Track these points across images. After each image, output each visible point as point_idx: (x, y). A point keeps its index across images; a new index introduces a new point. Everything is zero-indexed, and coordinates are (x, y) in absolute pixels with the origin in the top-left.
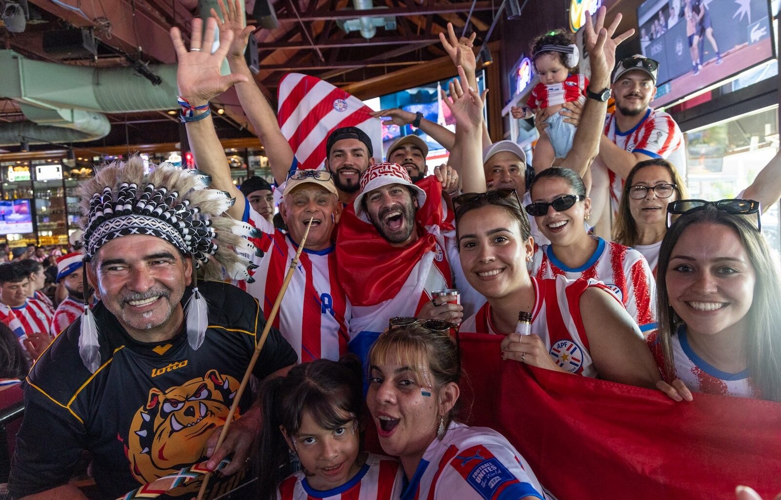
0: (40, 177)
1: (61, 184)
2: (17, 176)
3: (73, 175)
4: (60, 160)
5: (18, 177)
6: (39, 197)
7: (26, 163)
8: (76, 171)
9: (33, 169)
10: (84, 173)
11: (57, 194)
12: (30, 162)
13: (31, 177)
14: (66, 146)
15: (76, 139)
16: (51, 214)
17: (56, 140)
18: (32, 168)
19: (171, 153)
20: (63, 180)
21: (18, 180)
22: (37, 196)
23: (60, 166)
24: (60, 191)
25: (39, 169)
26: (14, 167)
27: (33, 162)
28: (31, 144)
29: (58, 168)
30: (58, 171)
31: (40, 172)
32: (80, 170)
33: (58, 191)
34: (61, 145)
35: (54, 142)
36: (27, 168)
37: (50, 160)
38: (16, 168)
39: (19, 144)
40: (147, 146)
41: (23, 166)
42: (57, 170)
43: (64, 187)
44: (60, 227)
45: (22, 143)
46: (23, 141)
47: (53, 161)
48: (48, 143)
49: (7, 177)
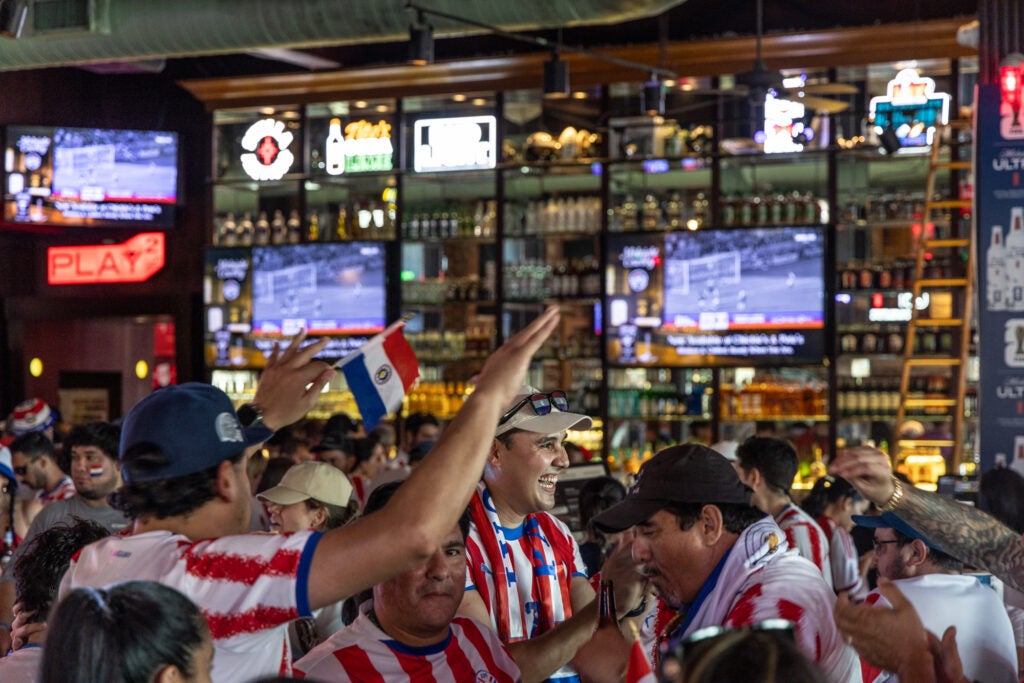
0: (425, 160)
1: (490, 189)
2: (351, 155)
3: (533, 154)
4: (495, 96)
5: (354, 160)
6: (414, 234)
7: (382, 109)
8: (543, 139)
9: (404, 129)
10: (571, 145)
11: (472, 227)
12: (399, 104)
13: (396, 160)
14: (542, 41)
15: (583, 15)
16: (448, 301)
17: (514, 21)
18: (401, 126)
19: (900, 65)
20: (499, 172)
21: (356, 168)
22: (409, 229)
23: (491, 121)
24: (485, 211)
25: (425, 130)
26: (345, 121)
27: (411, 104)
28: (438, 35)
29: (485, 128)
30: (485, 137)
31: (425, 140)
32: (556, 133)
33: (478, 217)
34: (529, 39)
35: (507, 28)
36: (384, 127)
37: (459, 98)
38: (352, 127)
39: (404, 37)
40: (805, 38)
41: (373, 119)
42: (479, 132)
43: (501, 199)
44: (473, 353)
45: (416, 35)
46: (417, 26)
47: (469, 100)
48: (484, 31)
49: (322, 156)
